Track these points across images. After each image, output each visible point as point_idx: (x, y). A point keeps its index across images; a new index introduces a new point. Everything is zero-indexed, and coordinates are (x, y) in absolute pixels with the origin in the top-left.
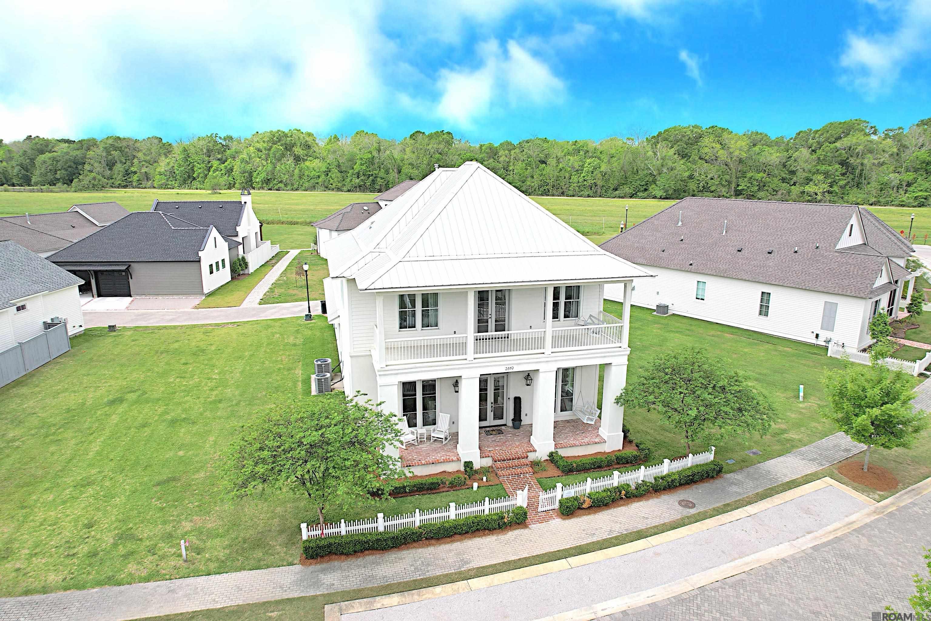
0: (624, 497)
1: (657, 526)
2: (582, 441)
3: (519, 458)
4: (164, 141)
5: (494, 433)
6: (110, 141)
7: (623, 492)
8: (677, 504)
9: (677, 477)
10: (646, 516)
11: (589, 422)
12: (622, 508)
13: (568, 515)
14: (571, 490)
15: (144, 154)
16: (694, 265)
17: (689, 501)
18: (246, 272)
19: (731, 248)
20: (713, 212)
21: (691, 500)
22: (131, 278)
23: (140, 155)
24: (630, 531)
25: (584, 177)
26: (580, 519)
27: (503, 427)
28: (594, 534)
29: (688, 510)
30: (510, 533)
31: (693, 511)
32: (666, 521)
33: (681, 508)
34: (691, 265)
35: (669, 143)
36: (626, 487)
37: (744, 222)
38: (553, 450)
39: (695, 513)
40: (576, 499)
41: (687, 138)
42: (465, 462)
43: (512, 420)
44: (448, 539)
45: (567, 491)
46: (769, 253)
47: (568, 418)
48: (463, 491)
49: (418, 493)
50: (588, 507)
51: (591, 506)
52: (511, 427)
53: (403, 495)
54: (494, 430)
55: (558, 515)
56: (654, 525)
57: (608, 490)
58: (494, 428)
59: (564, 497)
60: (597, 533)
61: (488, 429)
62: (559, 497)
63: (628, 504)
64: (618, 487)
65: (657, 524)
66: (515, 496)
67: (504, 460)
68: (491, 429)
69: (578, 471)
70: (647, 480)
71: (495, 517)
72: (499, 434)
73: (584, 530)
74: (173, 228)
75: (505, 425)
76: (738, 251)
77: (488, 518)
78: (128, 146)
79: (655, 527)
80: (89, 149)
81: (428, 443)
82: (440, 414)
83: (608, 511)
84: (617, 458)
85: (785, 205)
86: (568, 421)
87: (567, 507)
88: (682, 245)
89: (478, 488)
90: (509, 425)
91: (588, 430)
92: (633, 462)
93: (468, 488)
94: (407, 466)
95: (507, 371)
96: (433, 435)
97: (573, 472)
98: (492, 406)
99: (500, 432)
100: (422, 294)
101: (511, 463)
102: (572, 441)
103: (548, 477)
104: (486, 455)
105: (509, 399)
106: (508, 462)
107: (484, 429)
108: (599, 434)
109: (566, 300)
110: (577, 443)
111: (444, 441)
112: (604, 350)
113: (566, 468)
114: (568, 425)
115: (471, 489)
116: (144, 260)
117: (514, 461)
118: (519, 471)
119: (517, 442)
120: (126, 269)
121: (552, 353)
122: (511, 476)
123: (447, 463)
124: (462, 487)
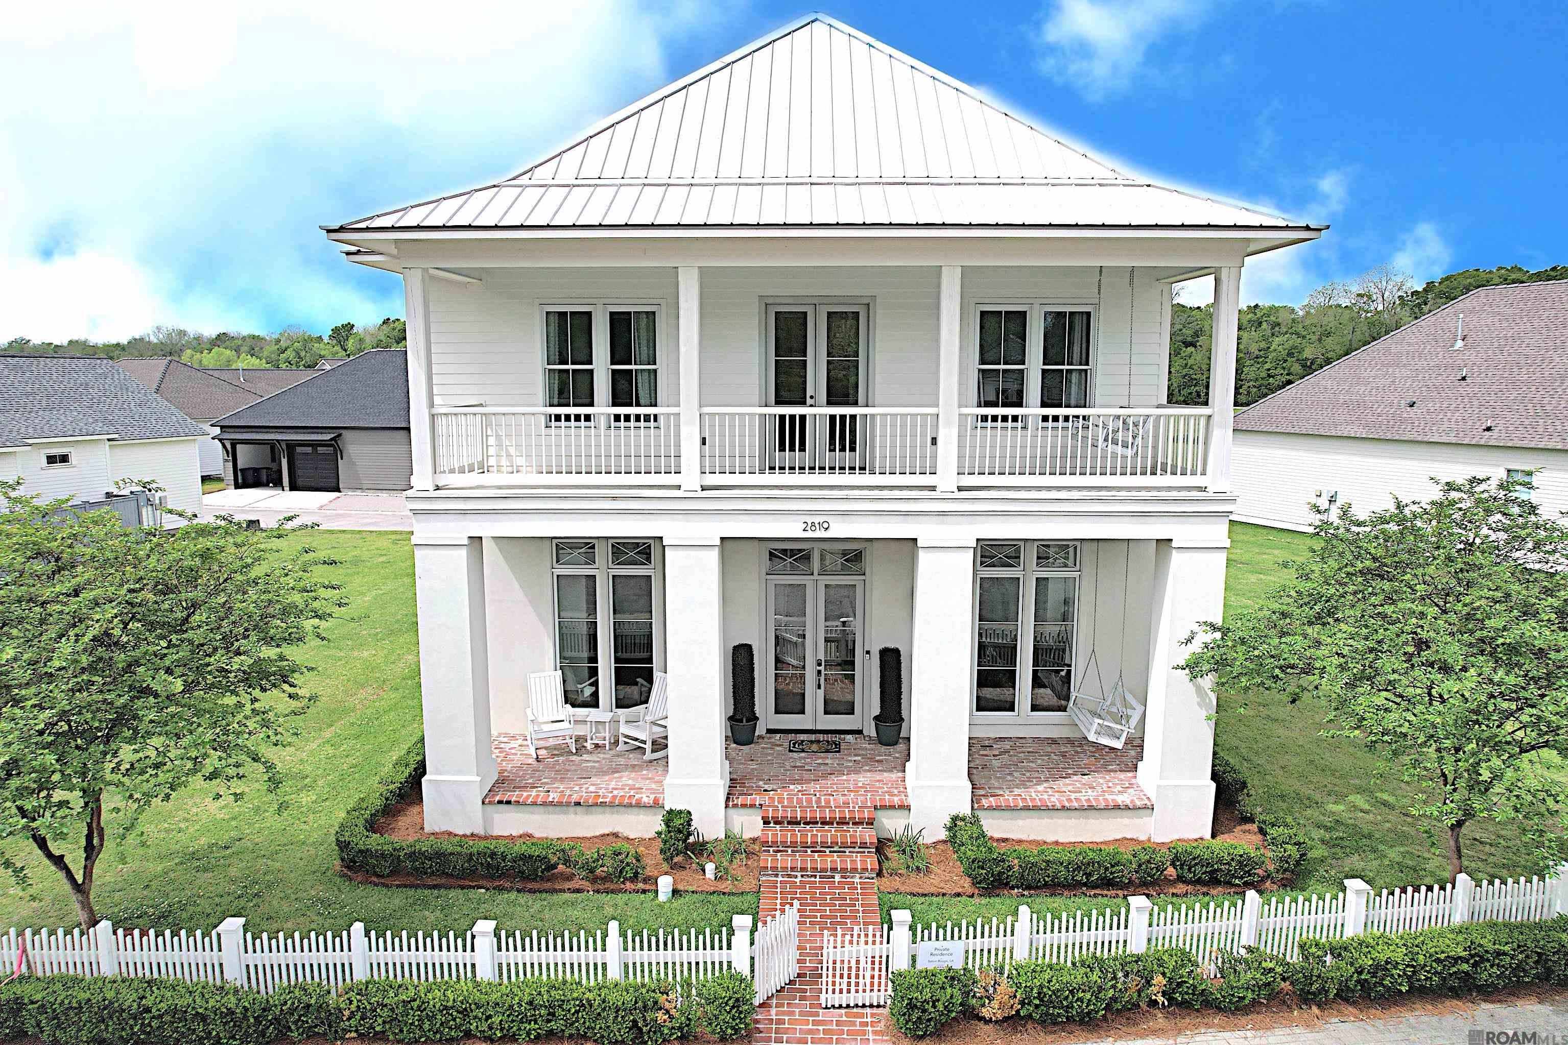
0: (1157, 997)
2: (1073, 796)
3: (843, 822)
5: (815, 747)
7: (1160, 980)
11: (1105, 741)
13: (919, 1038)
14: (948, 944)
16: (1496, 430)
22: (342, 459)
25: (1269, 370)
27: (848, 736)
34: (1488, 429)
36: (1175, 962)
38: (966, 810)
40: (961, 978)
42: (671, 811)
43: (876, 718)
45: (934, 944)
47: (1054, 733)
48: (626, 897)
50: (1006, 1018)
51: (1012, 1016)
52: (871, 739)
53: (439, 881)
54: (818, 742)
55: (887, 1031)
57: (1099, 962)
58: (821, 737)
59: (919, 965)
61: (802, 737)
62: (897, 964)
63: (1179, 1032)
64: (1140, 959)
67: (794, 822)
68: (813, 737)
69: (1029, 888)
70: (1268, 948)
71: (621, 999)
72: (827, 751)
75: (860, 732)
77: (593, 995)
81: (614, 752)
82: (658, 674)
86: (1054, 741)
88: (1463, 388)
89: (673, 895)
90: (865, 732)
91: (1105, 768)
92: (1237, 881)
93: (644, 891)
94: (500, 802)
95: (809, 534)
96: (624, 729)
97: (1013, 888)
98: (819, 672)
99: (835, 748)
100: (612, 314)
101: (814, 833)
102: (1039, 793)
103: (920, 891)
104: (749, 800)
105: (868, 652)
106: (808, 827)
107: (791, 736)
108: (1133, 781)
109: (1044, 364)
110: (1053, 799)
111: (648, 750)
112: (1144, 494)
113: (983, 868)
114: (1049, 749)
115: (651, 895)
116: (362, 424)
117: (827, 827)
118: (832, 859)
119: (863, 779)
120: (331, 440)
121: (960, 489)
122: (799, 874)
123: (623, 809)
124: (628, 884)
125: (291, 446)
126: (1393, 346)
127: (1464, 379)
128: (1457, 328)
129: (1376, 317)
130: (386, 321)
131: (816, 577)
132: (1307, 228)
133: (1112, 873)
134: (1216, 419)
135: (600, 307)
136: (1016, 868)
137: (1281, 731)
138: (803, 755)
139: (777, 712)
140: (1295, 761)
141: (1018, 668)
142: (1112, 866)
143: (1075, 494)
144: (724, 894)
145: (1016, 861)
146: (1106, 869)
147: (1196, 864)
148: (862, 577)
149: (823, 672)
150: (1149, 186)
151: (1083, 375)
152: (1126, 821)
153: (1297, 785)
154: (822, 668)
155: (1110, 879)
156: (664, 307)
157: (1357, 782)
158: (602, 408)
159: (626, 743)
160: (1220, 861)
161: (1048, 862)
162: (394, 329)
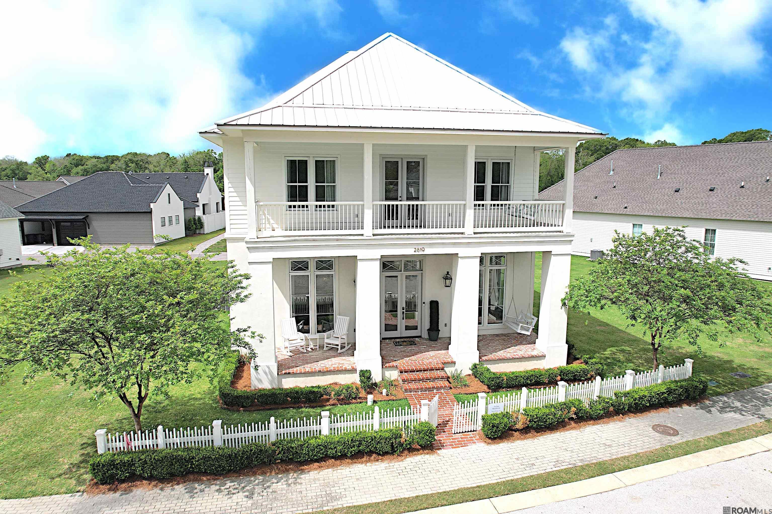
0: (574, 416)
1: (628, 457)
2: (515, 354)
3: (432, 370)
4: (171, 156)
5: (405, 343)
6: (130, 157)
7: (573, 409)
8: (651, 429)
9: (646, 393)
10: (608, 443)
11: (523, 332)
12: (571, 431)
13: (495, 439)
14: (498, 404)
15: (155, 166)
16: (629, 208)
17: (668, 427)
18: (202, 232)
19: (667, 190)
20: (645, 160)
21: (669, 425)
22: (89, 228)
23: (151, 167)
24: (586, 463)
26: (512, 444)
27: (416, 339)
28: (533, 464)
29: (669, 438)
30: (408, 459)
31: (676, 440)
32: (639, 451)
33: (657, 435)
34: (626, 208)
35: (590, 152)
36: (577, 403)
37: (680, 166)
38: (477, 362)
39: (681, 441)
40: (506, 415)
41: (605, 148)
42: (361, 371)
43: (428, 330)
44: (316, 464)
45: (494, 406)
46: (711, 190)
47: (497, 332)
48: (355, 405)
49: (293, 406)
50: (524, 429)
51: (528, 427)
52: (426, 339)
53: (272, 407)
54: (405, 341)
55: (480, 438)
56: (622, 455)
57: (552, 405)
58: (405, 340)
59: (490, 413)
60: (538, 463)
61: (398, 340)
62: (482, 412)
63: (580, 427)
64: (565, 404)
65: (626, 454)
66: (418, 407)
67: (412, 371)
68: (402, 340)
69: (510, 387)
70: (604, 395)
71: (387, 435)
72: (411, 345)
73: (517, 459)
74: (132, 185)
75: (420, 337)
76: (676, 191)
77: (375, 435)
78: (142, 160)
79: (624, 458)
80: (112, 163)
81: (321, 351)
82: (338, 317)
83: (552, 435)
84: (561, 372)
85: (724, 146)
86: (497, 335)
87: (493, 426)
88: (615, 191)
89: (374, 403)
90: (423, 336)
91: (521, 343)
92: (583, 378)
93: (361, 403)
94: (285, 373)
95: (417, 253)
96: (327, 341)
97: (503, 388)
98: (403, 312)
99: (413, 343)
100: (316, 161)
101: (421, 375)
102: (501, 354)
103: (469, 392)
104: (391, 364)
105: (424, 303)
106: (418, 373)
107: (393, 340)
108: (534, 347)
109: (493, 183)
110: (508, 355)
111: (339, 349)
112: (544, 234)
113: (493, 381)
114: (497, 338)
115: (364, 404)
116: (100, 210)
117: (425, 372)
118: (431, 384)
119: (432, 353)
120: (83, 219)
121: (475, 233)
122: (420, 391)
123: (339, 372)
124: (353, 400)
125: (58, 222)
126: (586, 173)
127: (615, 187)
128: (610, 166)
129: (561, 158)
130: (68, 155)
131: (403, 272)
132: (601, 134)
133: (539, 379)
134: (567, 205)
135: (311, 158)
136: (505, 380)
137: (575, 328)
138: (402, 347)
139: (385, 331)
140: (584, 338)
141: (483, 307)
142: (540, 376)
143: (512, 235)
144: (393, 400)
145: (505, 377)
146: (537, 377)
147: (569, 373)
148: (422, 272)
149: (405, 312)
150: (540, 115)
151: (506, 187)
152: (535, 362)
153: (588, 347)
154: (404, 311)
155: (539, 381)
156: (339, 159)
157: (608, 344)
158: (312, 202)
159: (327, 346)
160: (577, 372)
161: (516, 376)
162: (74, 159)
